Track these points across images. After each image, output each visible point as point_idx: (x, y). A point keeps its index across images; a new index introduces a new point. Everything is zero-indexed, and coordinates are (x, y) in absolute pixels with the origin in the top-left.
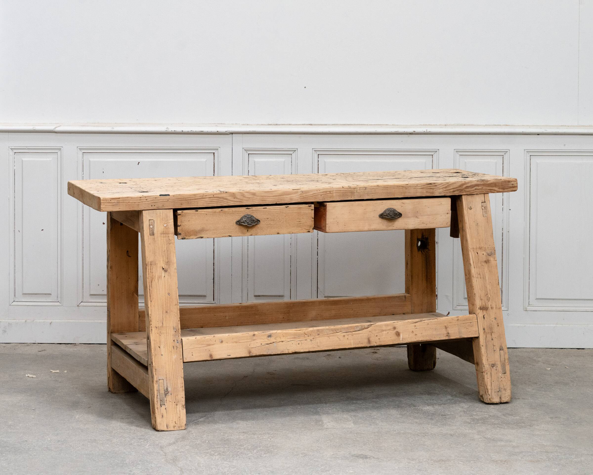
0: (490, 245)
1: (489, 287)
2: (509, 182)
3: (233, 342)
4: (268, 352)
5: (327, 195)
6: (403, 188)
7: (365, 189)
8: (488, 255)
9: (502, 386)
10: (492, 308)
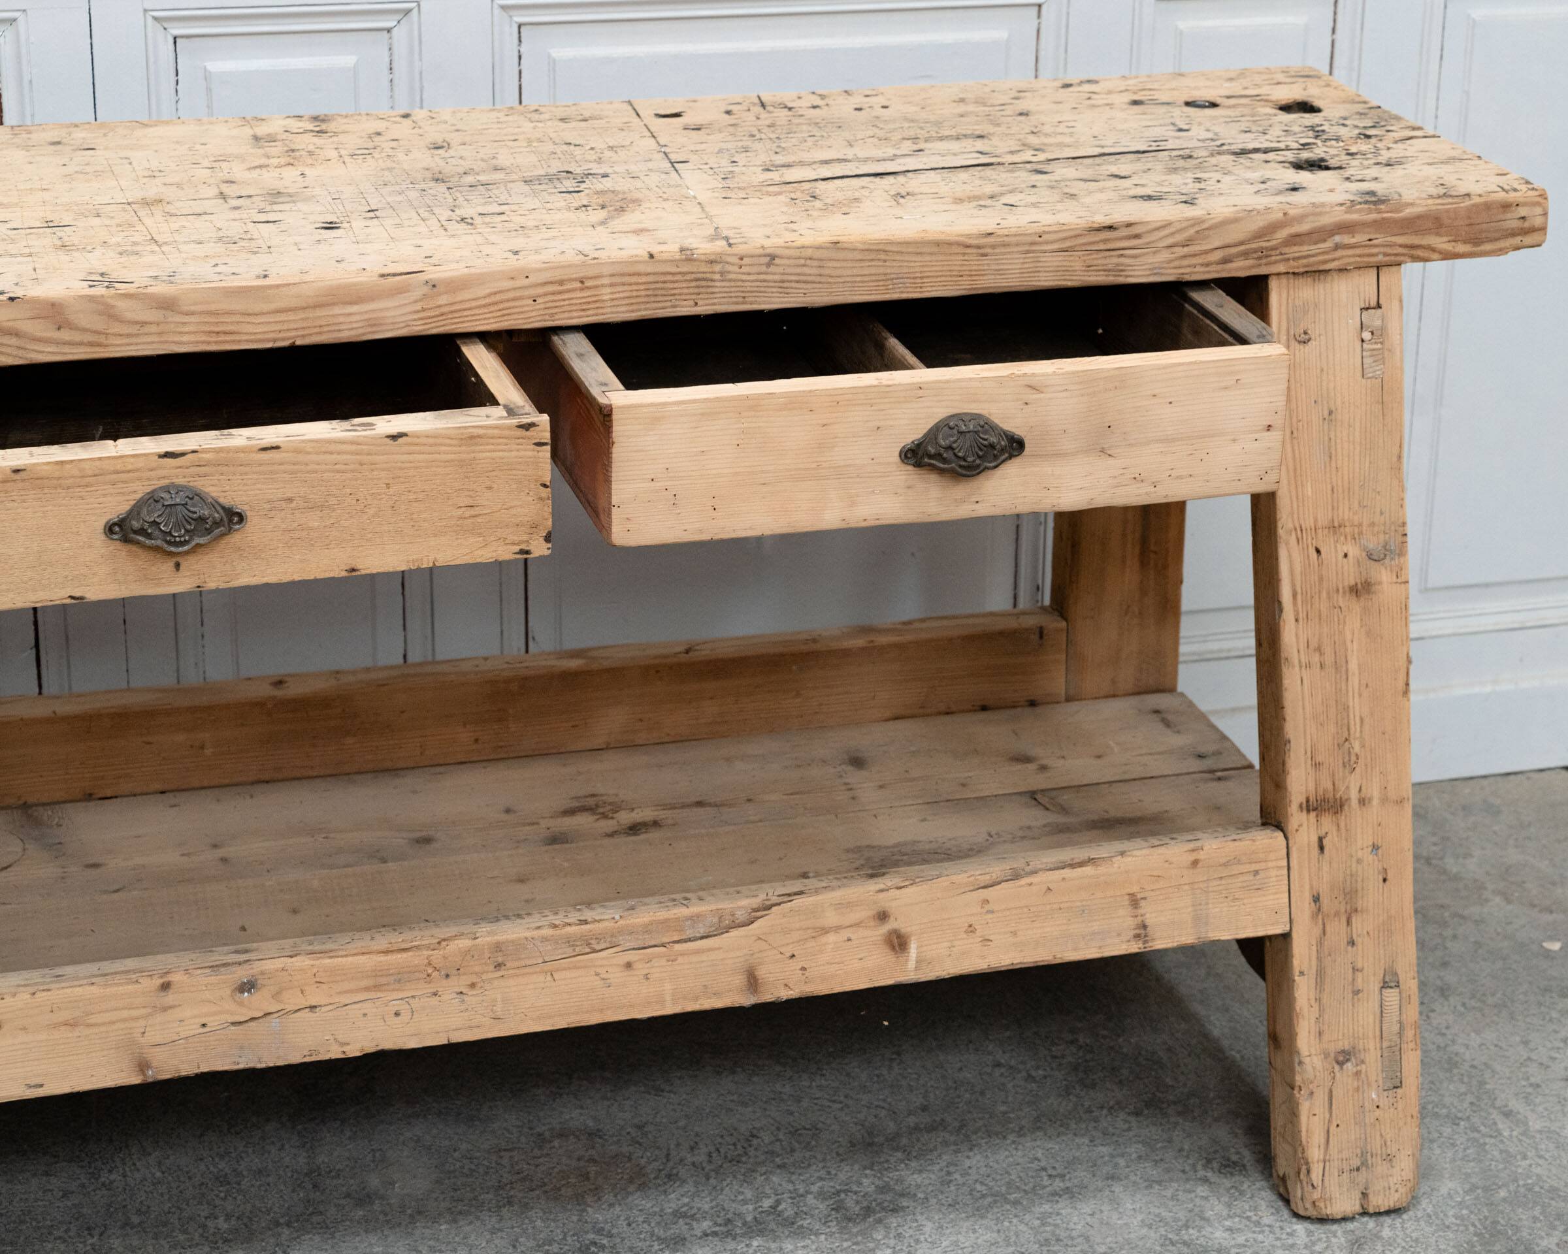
0: (1382, 513)
1: (1358, 707)
2: (1506, 206)
3: (55, 1026)
4: (237, 1060)
5: (566, 296)
6: (969, 251)
7: (768, 265)
8: (1370, 556)
9: (1376, 1145)
10: (1362, 802)
